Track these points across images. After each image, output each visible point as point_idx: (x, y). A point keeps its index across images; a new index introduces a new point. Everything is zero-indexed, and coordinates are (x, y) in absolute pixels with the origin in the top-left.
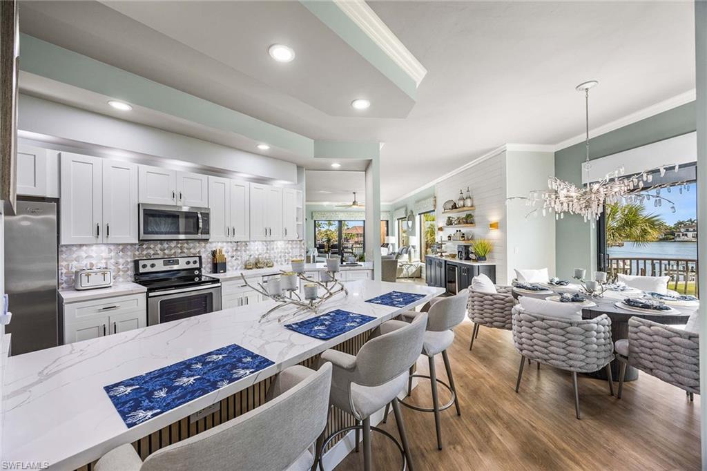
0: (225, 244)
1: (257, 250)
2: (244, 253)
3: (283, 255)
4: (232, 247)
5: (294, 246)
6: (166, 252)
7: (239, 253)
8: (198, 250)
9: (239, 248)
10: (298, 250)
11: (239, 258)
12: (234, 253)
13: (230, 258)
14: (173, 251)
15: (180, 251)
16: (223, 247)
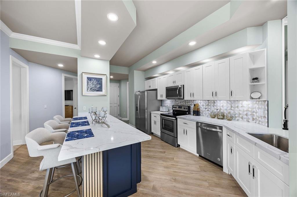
0: (202, 101)
1: (223, 106)
2: (212, 107)
3: (250, 113)
4: (206, 103)
5: (260, 107)
6: (181, 103)
7: (209, 107)
8: (191, 103)
9: (209, 104)
10: (263, 110)
11: (209, 110)
12: (207, 107)
13: (204, 109)
14: (183, 103)
15: (185, 103)
16: (200, 103)
